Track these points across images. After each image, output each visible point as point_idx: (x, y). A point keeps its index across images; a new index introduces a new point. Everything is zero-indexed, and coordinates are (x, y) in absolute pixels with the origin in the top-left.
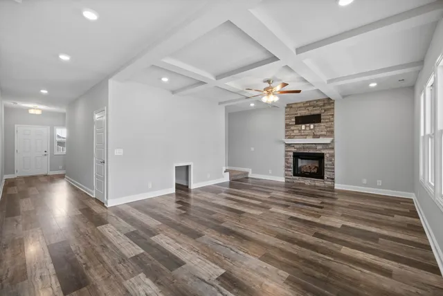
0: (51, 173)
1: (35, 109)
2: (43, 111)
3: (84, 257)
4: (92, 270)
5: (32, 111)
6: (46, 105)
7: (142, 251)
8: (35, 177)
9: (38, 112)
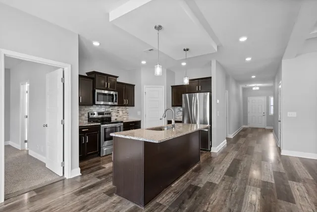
0: (267, 128)
1: (256, 87)
2: (260, 87)
3: (242, 169)
4: (240, 174)
5: (254, 89)
6: (261, 83)
7: (273, 182)
8: (257, 129)
9: (258, 88)
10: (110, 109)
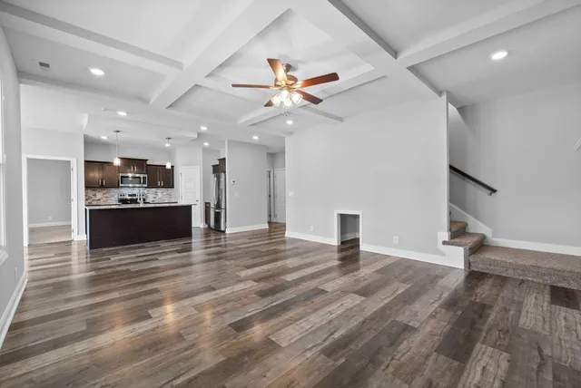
10: (146, 191)
